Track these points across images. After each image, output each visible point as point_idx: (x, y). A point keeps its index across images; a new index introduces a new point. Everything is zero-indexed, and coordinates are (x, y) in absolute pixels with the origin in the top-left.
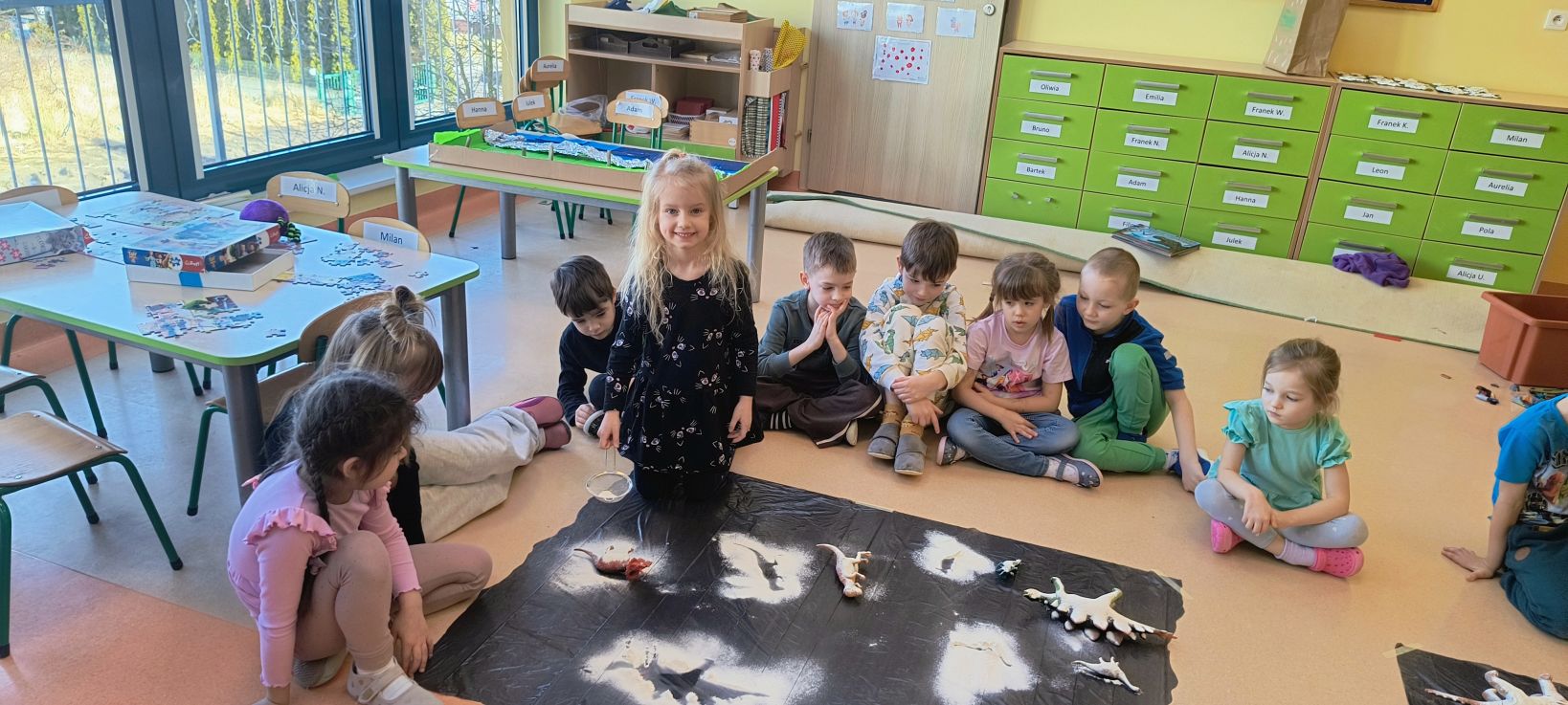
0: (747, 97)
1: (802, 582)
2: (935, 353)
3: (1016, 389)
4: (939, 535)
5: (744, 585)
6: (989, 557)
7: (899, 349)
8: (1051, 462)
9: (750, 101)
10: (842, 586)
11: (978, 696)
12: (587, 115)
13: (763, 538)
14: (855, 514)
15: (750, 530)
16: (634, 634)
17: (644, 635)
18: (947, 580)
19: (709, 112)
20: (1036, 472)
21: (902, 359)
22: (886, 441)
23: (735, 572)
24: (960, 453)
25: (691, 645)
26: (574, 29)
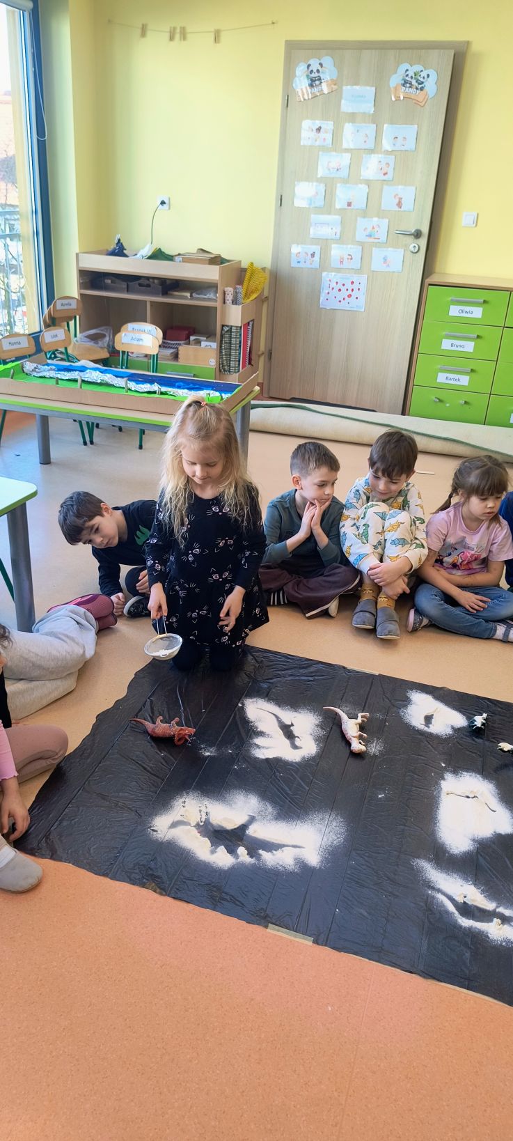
0: (223, 326)
1: (316, 740)
2: (402, 542)
3: (467, 567)
4: (418, 694)
5: (270, 746)
6: (460, 712)
7: (373, 539)
8: (498, 627)
9: (226, 329)
10: (349, 744)
11: (474, 840)
12: (98, 343)
13: (280, 701)
14: (349, 679)
15: (267, 695)
16: (188, 793)
17: (196, 795)
18: (431, 734)
19: (192, 338)
20: (486, 636)
21: (375, 547)
22: (368, 614)
23: (261, 734)
24: (425, 621)
25: (235, 803)
26: (83, 273)
